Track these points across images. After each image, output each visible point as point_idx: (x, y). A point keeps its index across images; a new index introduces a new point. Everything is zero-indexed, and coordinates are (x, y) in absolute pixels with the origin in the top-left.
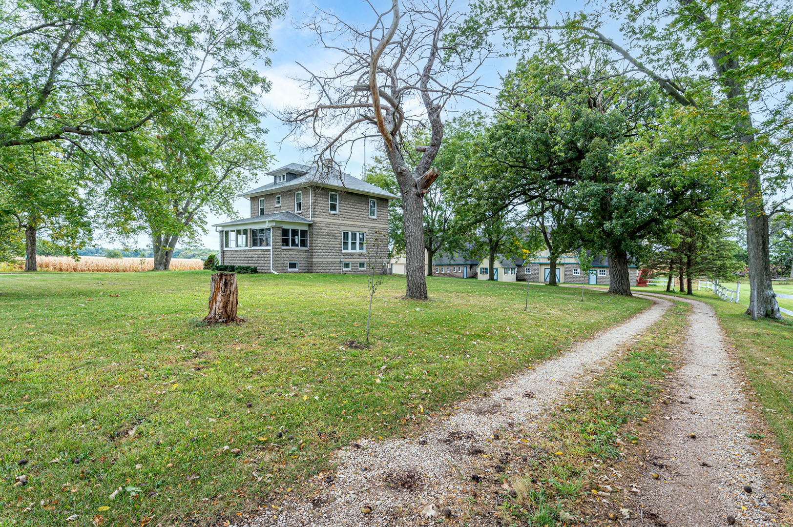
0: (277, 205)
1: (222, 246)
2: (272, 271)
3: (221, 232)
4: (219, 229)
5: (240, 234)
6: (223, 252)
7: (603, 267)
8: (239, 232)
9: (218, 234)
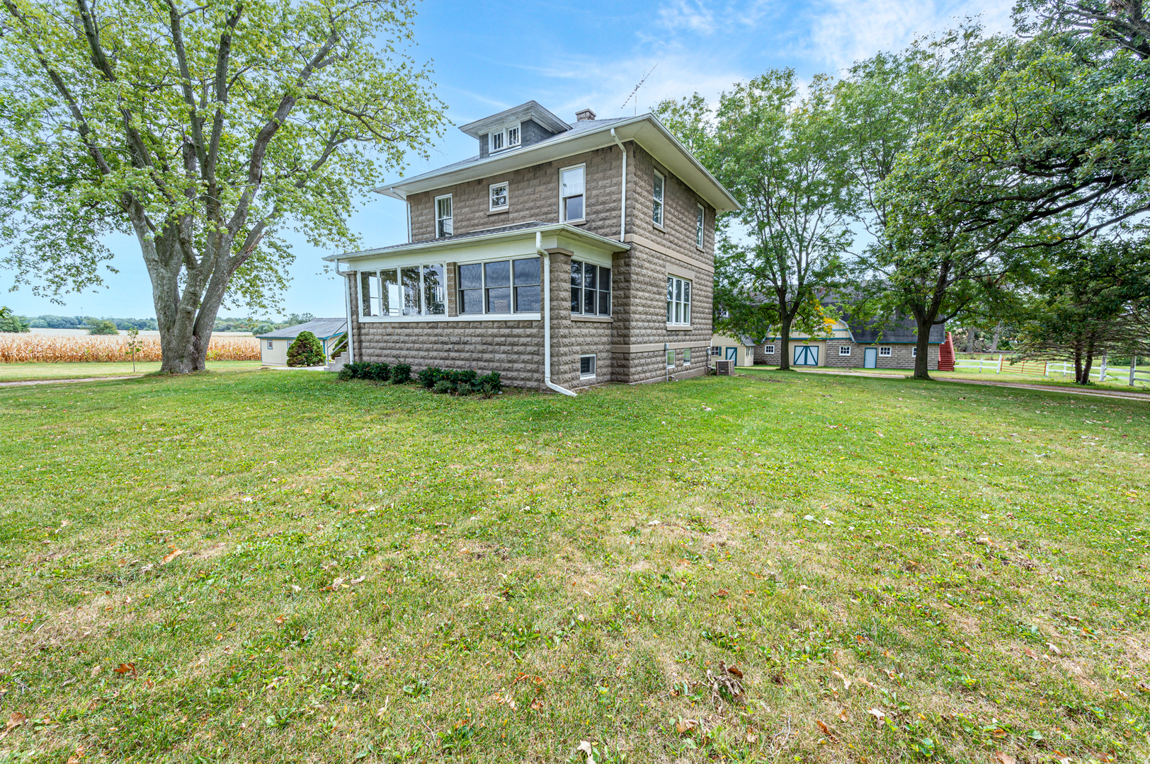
0: (493, 210)
1: (354, 312)
2: (549, 383)
3: (351, 276)
4: (345, 267)
5: (394, 281)
6: (359, 327)
7: (887, 344)
8: (389, 276)
9: (342, 282)
